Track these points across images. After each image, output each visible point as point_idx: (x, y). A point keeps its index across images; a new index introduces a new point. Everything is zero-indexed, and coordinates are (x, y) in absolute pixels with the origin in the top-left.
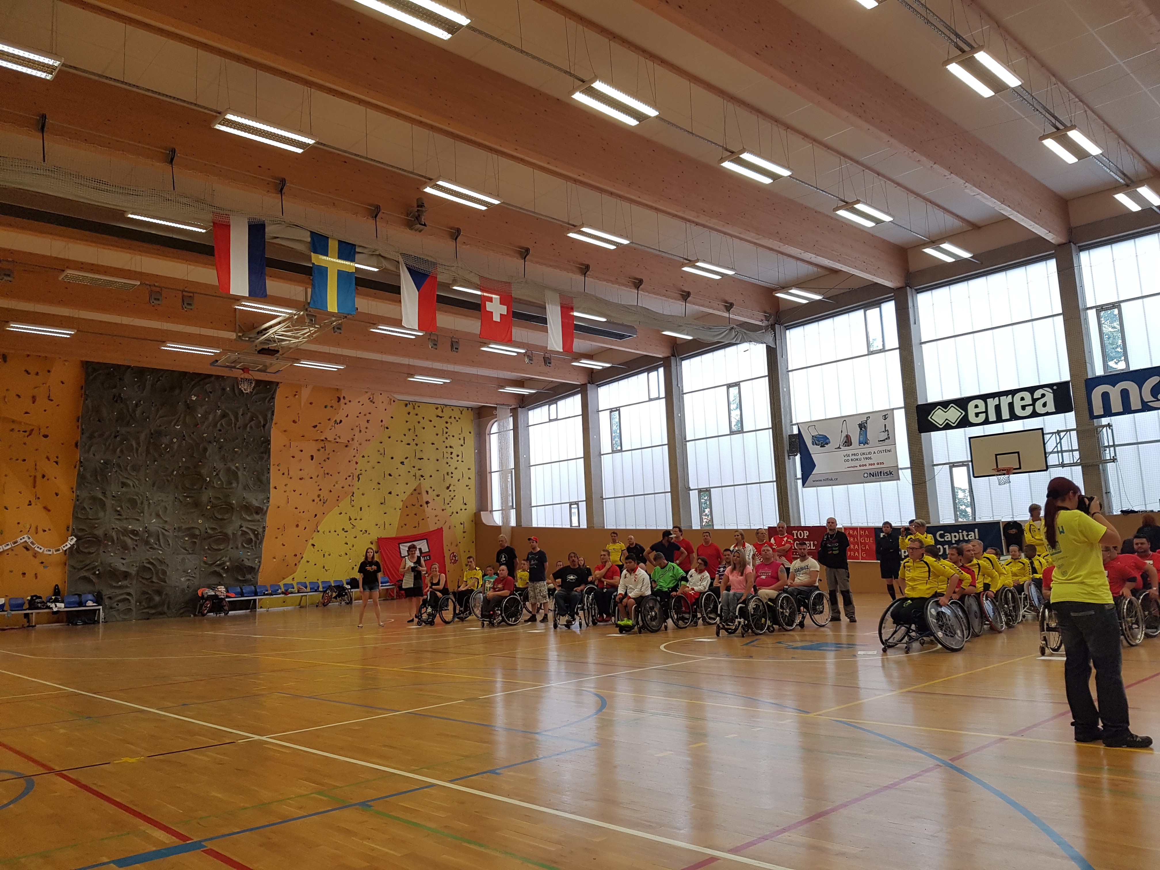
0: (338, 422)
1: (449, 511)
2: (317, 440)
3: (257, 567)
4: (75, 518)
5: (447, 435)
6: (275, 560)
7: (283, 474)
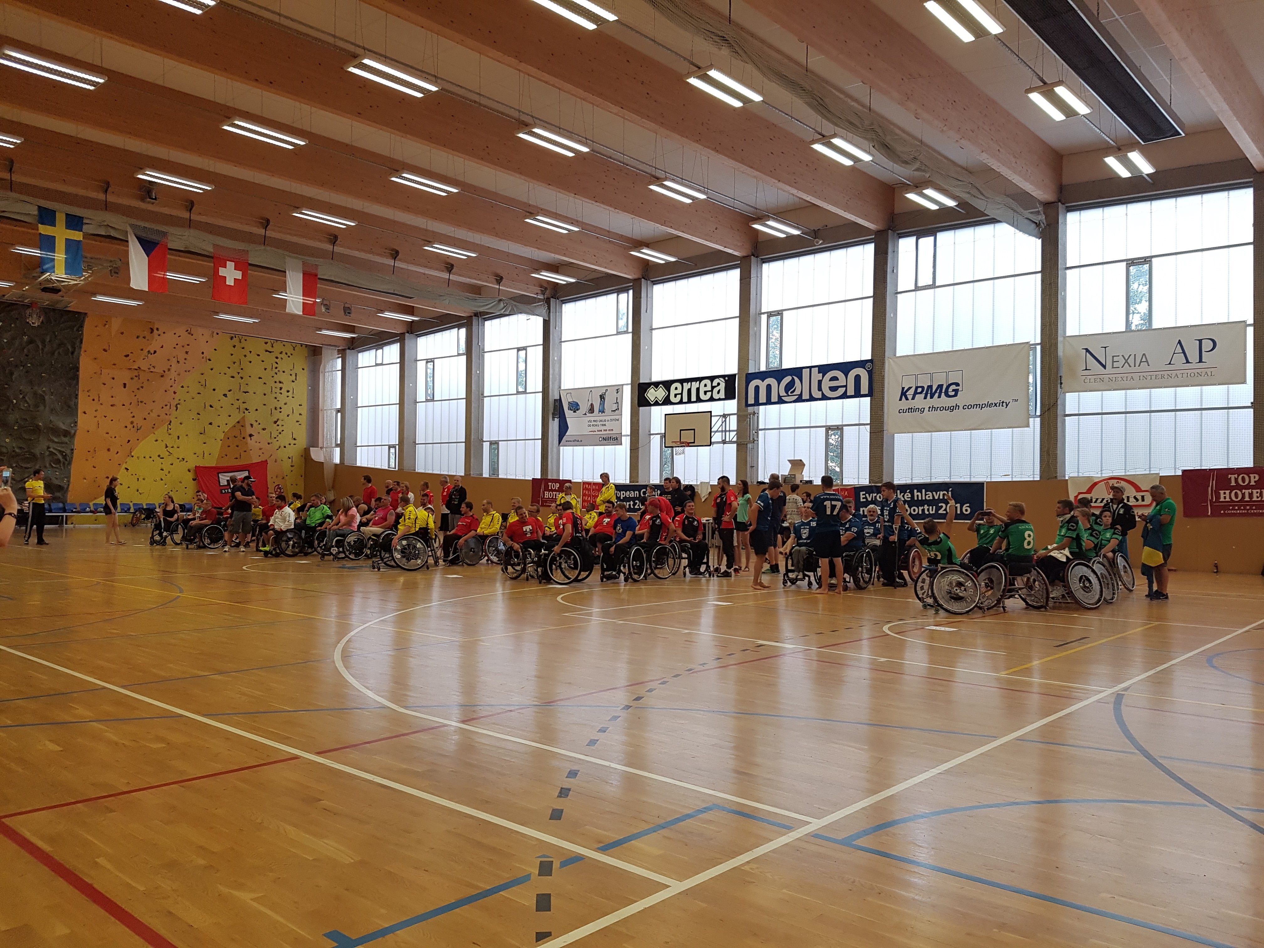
0: (153, 352)
1: (277, 445)
2: (131, 369)
3: (66, 486)
5: (277, 370)
6: (85, 481)
7: (93, 400)
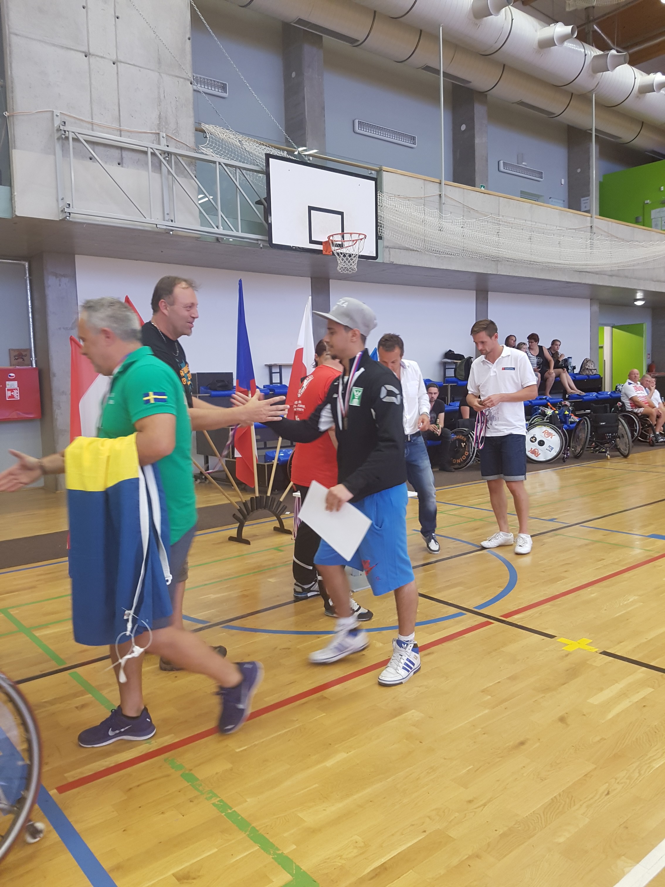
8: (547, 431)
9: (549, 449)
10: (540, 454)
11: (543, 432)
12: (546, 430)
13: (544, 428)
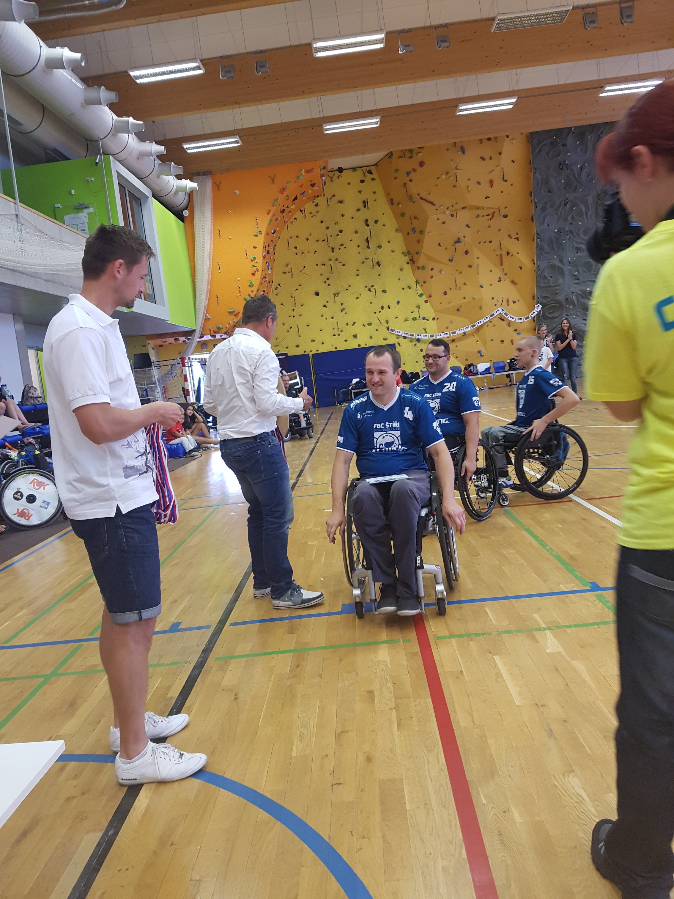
4: (538, 287)
8: (35, 481)
9: (44, 506)
10: (32, 515)
11: (31, 483)
12: (35, 479)
13: (32, 477)
